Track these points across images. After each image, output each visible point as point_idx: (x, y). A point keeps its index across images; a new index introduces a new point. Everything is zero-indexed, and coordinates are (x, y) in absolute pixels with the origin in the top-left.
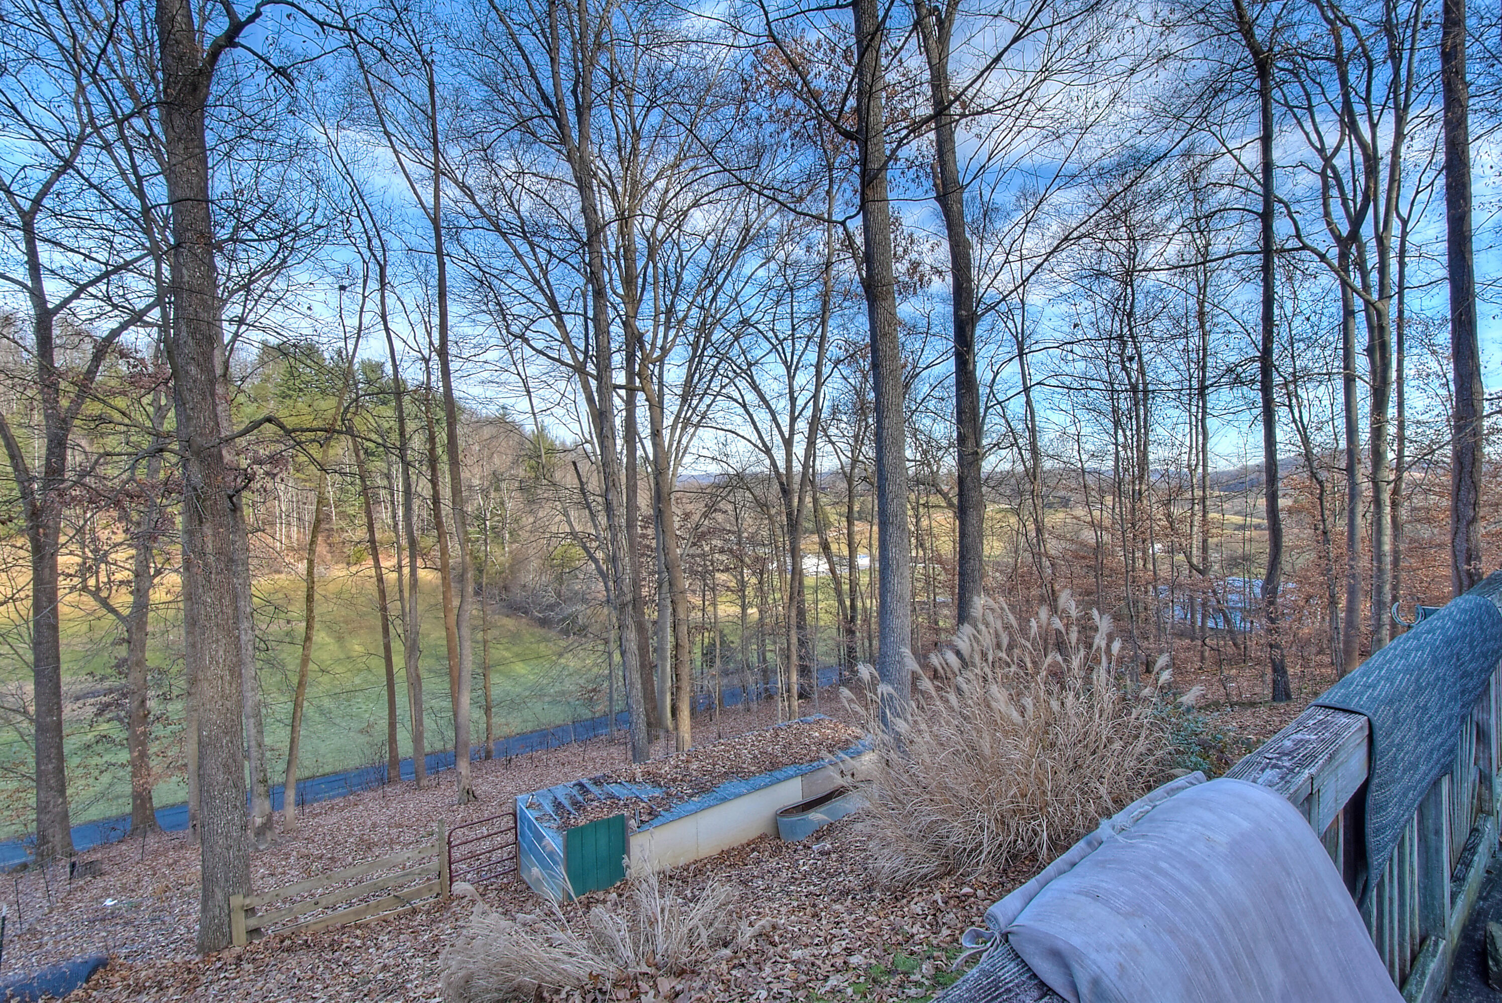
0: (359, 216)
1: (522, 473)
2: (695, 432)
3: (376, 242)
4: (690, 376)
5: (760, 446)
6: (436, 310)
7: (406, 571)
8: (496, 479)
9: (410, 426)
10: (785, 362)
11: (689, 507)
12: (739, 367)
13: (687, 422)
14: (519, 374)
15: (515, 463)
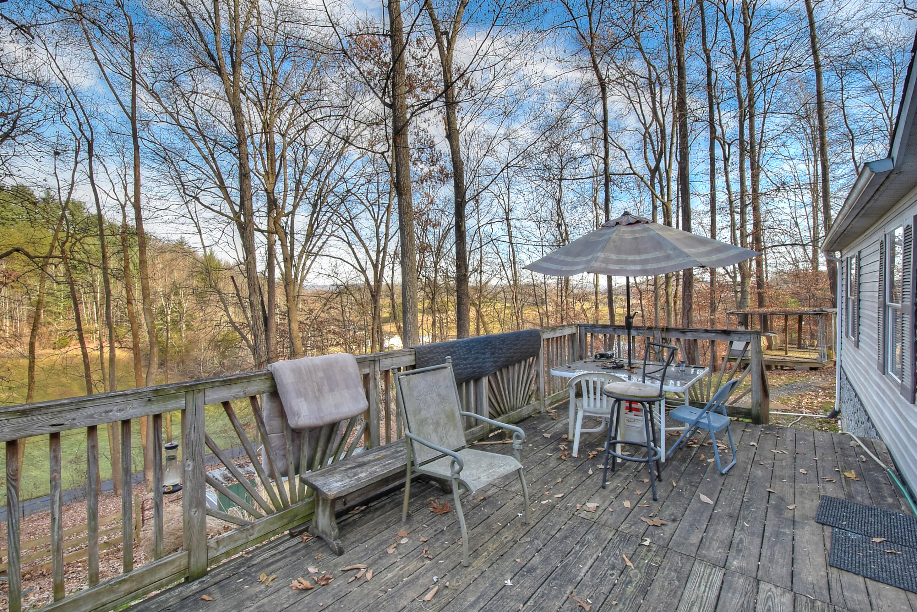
0: (72, 107)
1: (195, 283)
2: (315, 259)
3: (85, 127)
4: (311, 225)
5: (358, 268)
6: (131, 172)
7: (106, 350)
8: (175, 288)
9: (110, 250)
10: (374, 218)
11: (312, 306)
12: (345, 219)
13: (309, 253)
14: (192, 219)
15: (191, 275)
